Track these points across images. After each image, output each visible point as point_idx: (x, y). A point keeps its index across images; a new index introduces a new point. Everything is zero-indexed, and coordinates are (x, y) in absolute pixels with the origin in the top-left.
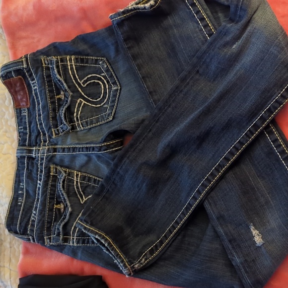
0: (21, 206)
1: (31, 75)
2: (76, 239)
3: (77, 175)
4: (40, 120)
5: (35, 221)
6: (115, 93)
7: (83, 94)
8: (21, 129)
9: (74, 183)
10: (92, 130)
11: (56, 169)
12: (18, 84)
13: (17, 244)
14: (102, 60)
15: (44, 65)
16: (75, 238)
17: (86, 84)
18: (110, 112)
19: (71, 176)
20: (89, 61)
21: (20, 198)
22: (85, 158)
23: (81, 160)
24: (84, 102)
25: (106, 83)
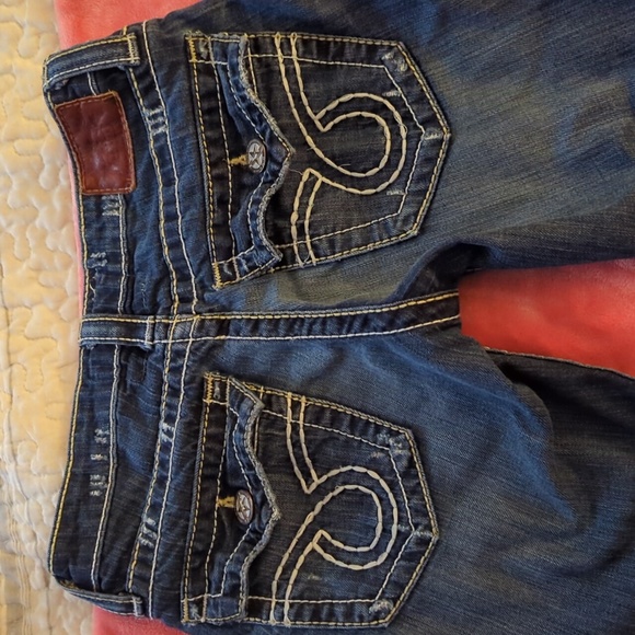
0: (100, 500)
1: (148, 90)
2: (291, 605)
3: (295, 405)
4: (171, 232)
5: (153, 550)
6: (431, 153)
7: (319, 153)
8: (100, 259)
9: (285, 429)
10: (347, 266)
11: (223, 386)
12: (102, 119)
13: (71, 619)
14: (391, 48)
15: (194, 60)
16: (287, 603)
17: (331, 124)
18: (410, 210)
19: (275, 407)
20: (347, 51)
21: (97, 477)
22: (327, 354)
23: (312, 357)
24: (322, 179)
25: (399, 120)
